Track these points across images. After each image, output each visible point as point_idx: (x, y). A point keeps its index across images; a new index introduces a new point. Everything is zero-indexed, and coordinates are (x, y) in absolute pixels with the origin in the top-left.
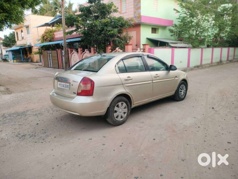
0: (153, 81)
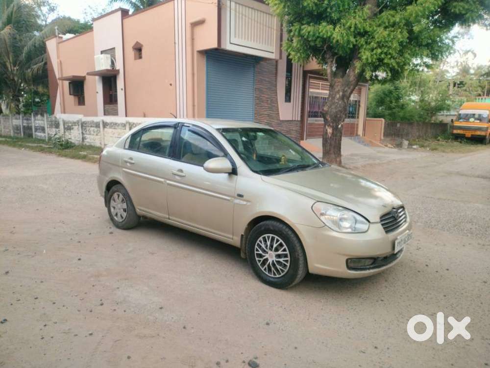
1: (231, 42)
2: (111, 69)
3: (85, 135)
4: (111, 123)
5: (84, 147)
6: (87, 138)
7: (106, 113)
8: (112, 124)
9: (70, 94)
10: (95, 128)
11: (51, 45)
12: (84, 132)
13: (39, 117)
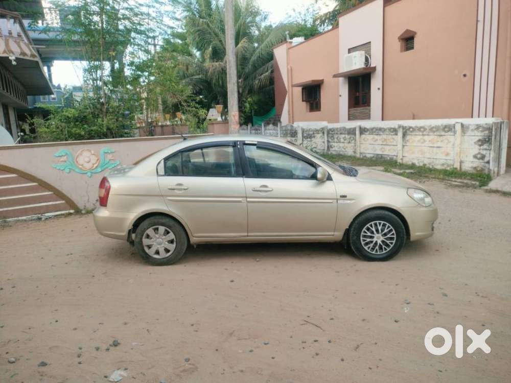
0: (248, 200)
2: (365, 67)
3: (332, 144)
4: (372, 129)
5: (334, 157)
6: (334, 146)
7: (351, 117)
8: (374, 130)
9: (303, 101)
10: (346, 136)
11: (280, 53)
12: (330, 140)
13: (271, 126)
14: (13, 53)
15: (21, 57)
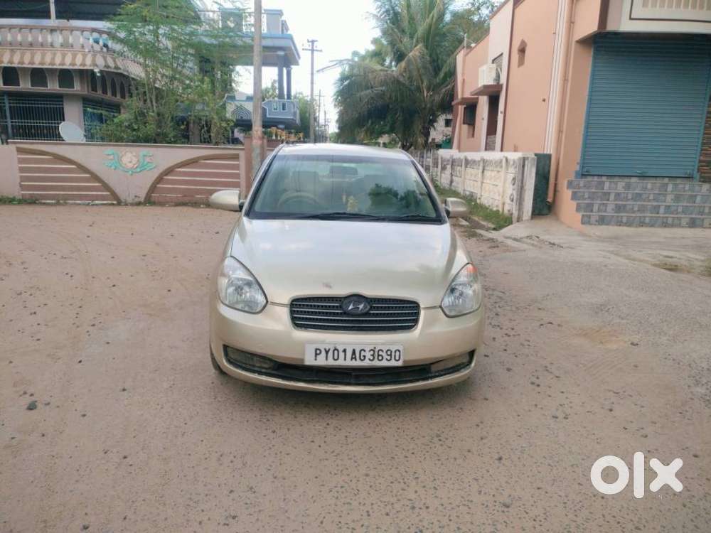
1: (632, 17)
2: (495, 83)
7: (487, 147)
8: (472, 163)
9: (464, 123)
14: (97, 66)
15: (106, 69)
